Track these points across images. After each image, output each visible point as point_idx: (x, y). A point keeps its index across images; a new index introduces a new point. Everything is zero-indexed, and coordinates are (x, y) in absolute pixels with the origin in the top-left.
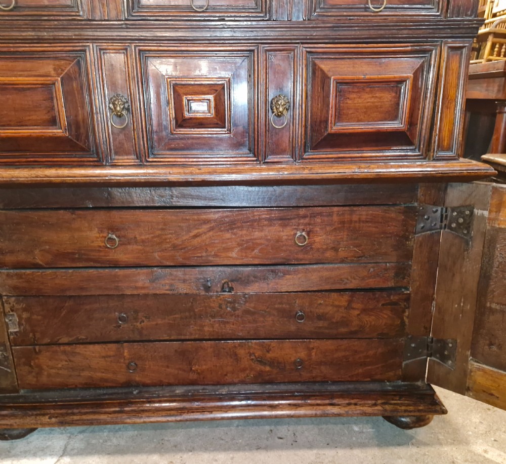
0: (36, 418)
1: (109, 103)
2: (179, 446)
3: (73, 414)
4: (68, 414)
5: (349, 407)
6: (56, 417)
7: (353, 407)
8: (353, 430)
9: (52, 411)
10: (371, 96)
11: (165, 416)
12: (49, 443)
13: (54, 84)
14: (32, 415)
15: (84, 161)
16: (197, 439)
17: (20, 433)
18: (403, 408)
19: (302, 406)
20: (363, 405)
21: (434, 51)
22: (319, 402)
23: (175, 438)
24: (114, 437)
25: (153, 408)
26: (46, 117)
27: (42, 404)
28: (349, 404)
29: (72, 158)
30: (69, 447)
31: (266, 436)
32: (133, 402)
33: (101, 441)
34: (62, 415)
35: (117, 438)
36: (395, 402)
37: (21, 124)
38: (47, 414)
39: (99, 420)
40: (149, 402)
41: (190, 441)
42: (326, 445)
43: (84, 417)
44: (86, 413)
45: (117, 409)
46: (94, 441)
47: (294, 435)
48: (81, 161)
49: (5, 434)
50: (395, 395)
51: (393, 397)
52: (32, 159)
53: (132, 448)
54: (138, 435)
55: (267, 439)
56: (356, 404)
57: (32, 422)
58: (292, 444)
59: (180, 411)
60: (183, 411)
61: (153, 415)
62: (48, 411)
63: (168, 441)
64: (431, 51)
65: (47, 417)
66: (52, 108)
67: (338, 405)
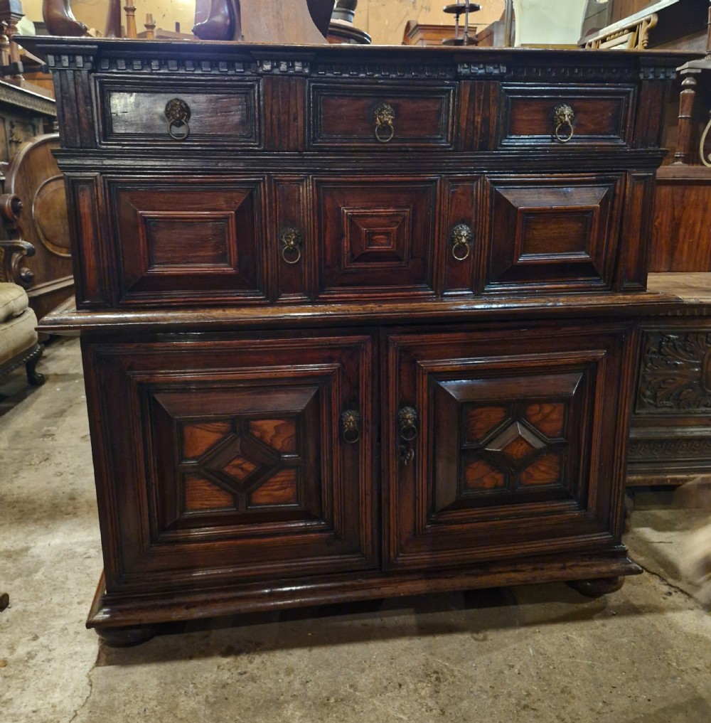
10: (556, 226)
13: (228, 218)
21: (619, 181)
56: (542, 569)
64: (616, 180)
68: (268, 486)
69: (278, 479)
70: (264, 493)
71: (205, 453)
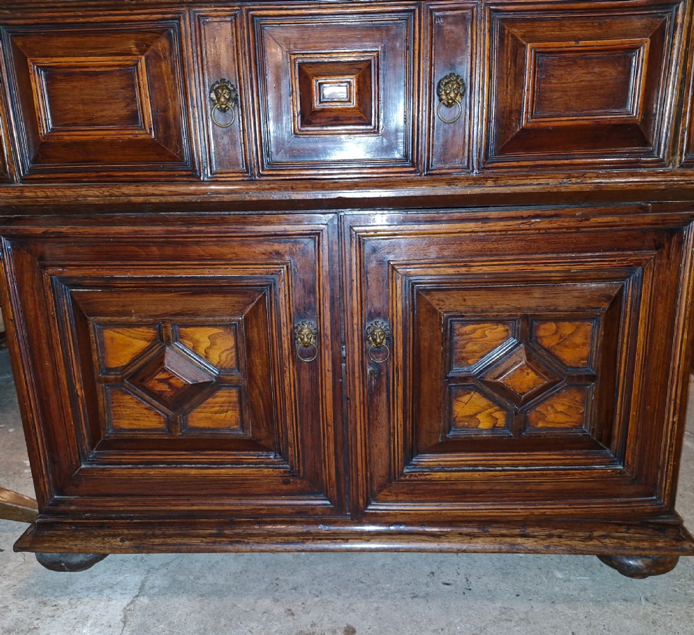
0: (103, 539)
1: (211, 92)
2: (300, 588)
3: (155, 536)
4: (146, 536)
5: (549, 541)
6: (131, 540)
7: (555, 540)
8: (555, 577)
9: (126, 532)
11: (281, 543)
12: (121, 578)
13: (136, 65)
14: (98, 536)
15: (174, 176)
16: (326, 581)
17: (81, 562)
18: (633, 544)
19: (479, 537)
20: (572, 538)
22: (504, 532)
23: (295, 577)
24: (210, 573)
25: (265, 532)
26: (124, 112)
27: (112, 521)
28: (550, 536)
29: (158, 171)
30: (148, 584)
31: (425, 581)
32: (236, 522)
33: (191, 577)
34: (139, 537)
35: (213, 574)
36: (621, 535)
37: (91, 122)
38: (119, 535)
39: (189, 545)
40: (259, 523)
41: (315, 582)
42: (514, 596)
43: (169, 541)
44: (170, 536)
45: (214, 531)
46: (181, 578)
47: (468, 580)
48: (171, 176)
49: (61, 562)
50: (620, 525)
51: (617, 527)
52: (105, 174)
53: (234, 589)
54: (243, 572)
55: (427, 585)
57: (98, 545)
58: (464, 593)
59: (301, 538)
60: (306, 538)
61: (263, 541)
62: (120, 531)
63: (286, 581)
64: (678, 3)
65: (119, 539)
66: (133, 99)
67: (534, 537)
68: (205, 408)
69: (217, 400)
70: (202, 415)
71: (129, 364)
